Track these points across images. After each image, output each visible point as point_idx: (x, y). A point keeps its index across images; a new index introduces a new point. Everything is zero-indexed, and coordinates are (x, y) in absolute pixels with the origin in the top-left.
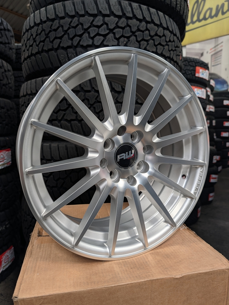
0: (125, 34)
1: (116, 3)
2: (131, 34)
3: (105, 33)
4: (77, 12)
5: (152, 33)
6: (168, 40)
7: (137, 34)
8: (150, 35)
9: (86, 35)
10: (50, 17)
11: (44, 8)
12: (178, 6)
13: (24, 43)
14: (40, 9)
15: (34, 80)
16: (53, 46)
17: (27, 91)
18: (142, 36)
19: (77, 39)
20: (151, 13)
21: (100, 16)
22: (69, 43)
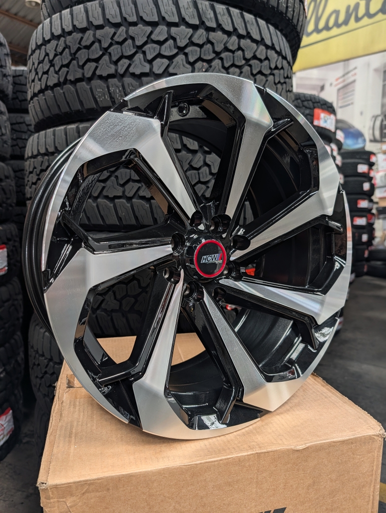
0: (205, 55)
1: (189, 3)
2: (214, 55)
3: (171, 54)
4: (125, 19)
5: (249, 55)
6: (273, 66)
7: (223, 55)
8: (245, 59)
9: (140, 56)
10: (79, 26)
11: (68, 10)
12: (290, 9)
13: (33, 68)
14: (60, 12)
15: (52, 130)
16: (83, 74)
17: (39, 148)
18: (232, 59)
19: (125, 63)
20: (246, 21)
21: (163, 25)
22: (112, 70)
